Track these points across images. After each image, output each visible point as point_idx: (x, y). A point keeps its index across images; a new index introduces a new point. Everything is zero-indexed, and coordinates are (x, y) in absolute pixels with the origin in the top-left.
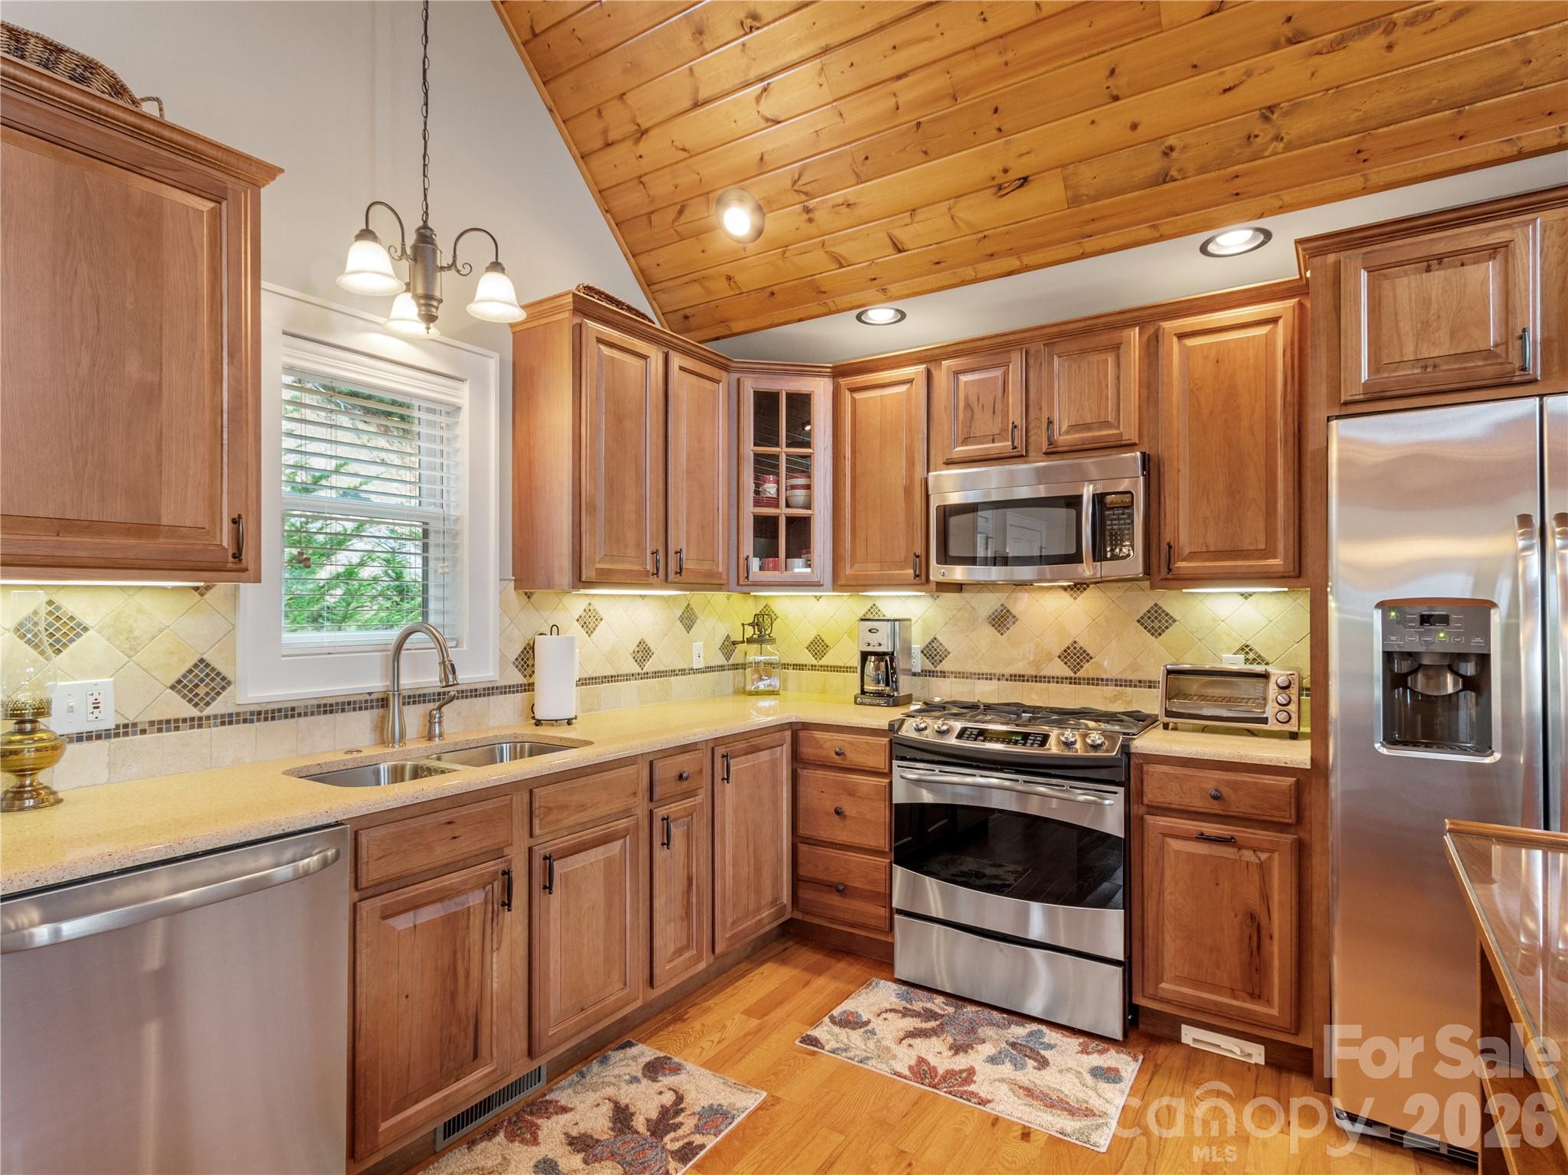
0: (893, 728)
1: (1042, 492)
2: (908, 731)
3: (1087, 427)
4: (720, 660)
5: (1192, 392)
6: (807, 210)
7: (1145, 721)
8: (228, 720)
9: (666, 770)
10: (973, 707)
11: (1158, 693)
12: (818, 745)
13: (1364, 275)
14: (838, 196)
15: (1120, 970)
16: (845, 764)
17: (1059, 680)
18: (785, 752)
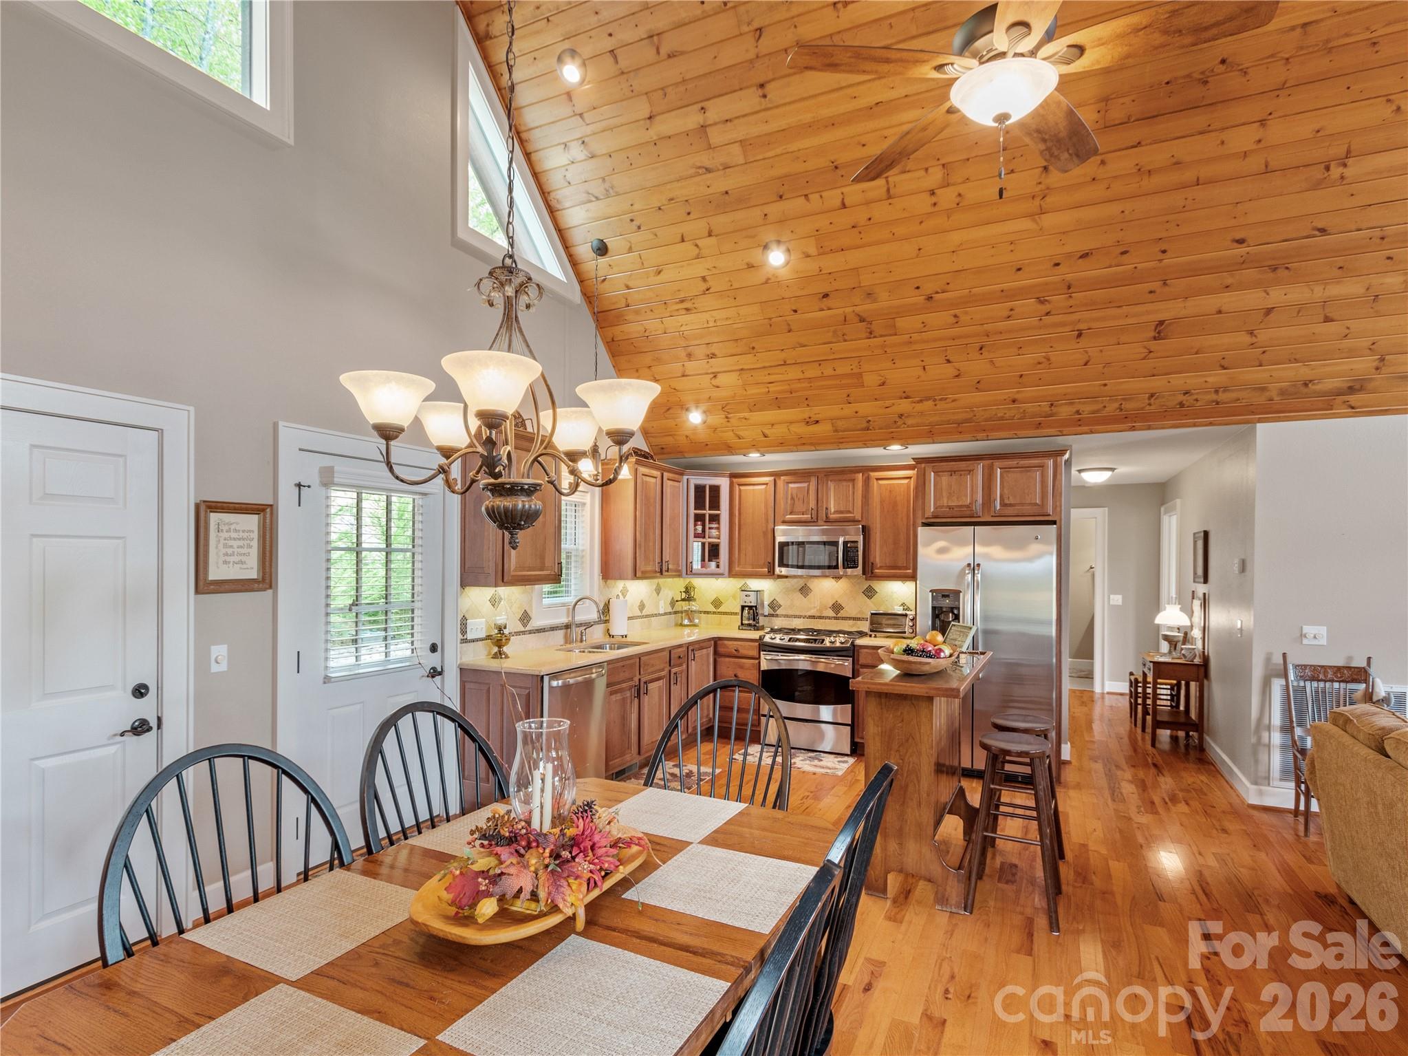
0: (761, 638)
1: (824, 539)
2: (767, 639)
3: (841, 512)
4: (670, 610)
5: (882, 502)
6: (727, 418)
7: (862, 634)
8: (531, 632)
9: (675, 653)
10: (793, 630)
11: (868, 623)
12: (726, 646)
13: (932, 474)
14: (742, 415)
15: (849, 728)
16: (739, 655)
17: (829, 618)
18: (712, 649)
